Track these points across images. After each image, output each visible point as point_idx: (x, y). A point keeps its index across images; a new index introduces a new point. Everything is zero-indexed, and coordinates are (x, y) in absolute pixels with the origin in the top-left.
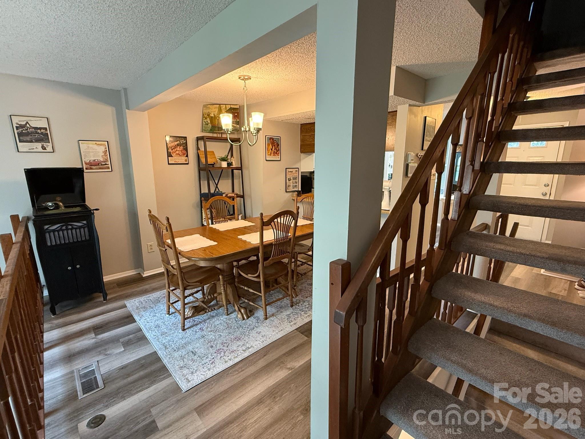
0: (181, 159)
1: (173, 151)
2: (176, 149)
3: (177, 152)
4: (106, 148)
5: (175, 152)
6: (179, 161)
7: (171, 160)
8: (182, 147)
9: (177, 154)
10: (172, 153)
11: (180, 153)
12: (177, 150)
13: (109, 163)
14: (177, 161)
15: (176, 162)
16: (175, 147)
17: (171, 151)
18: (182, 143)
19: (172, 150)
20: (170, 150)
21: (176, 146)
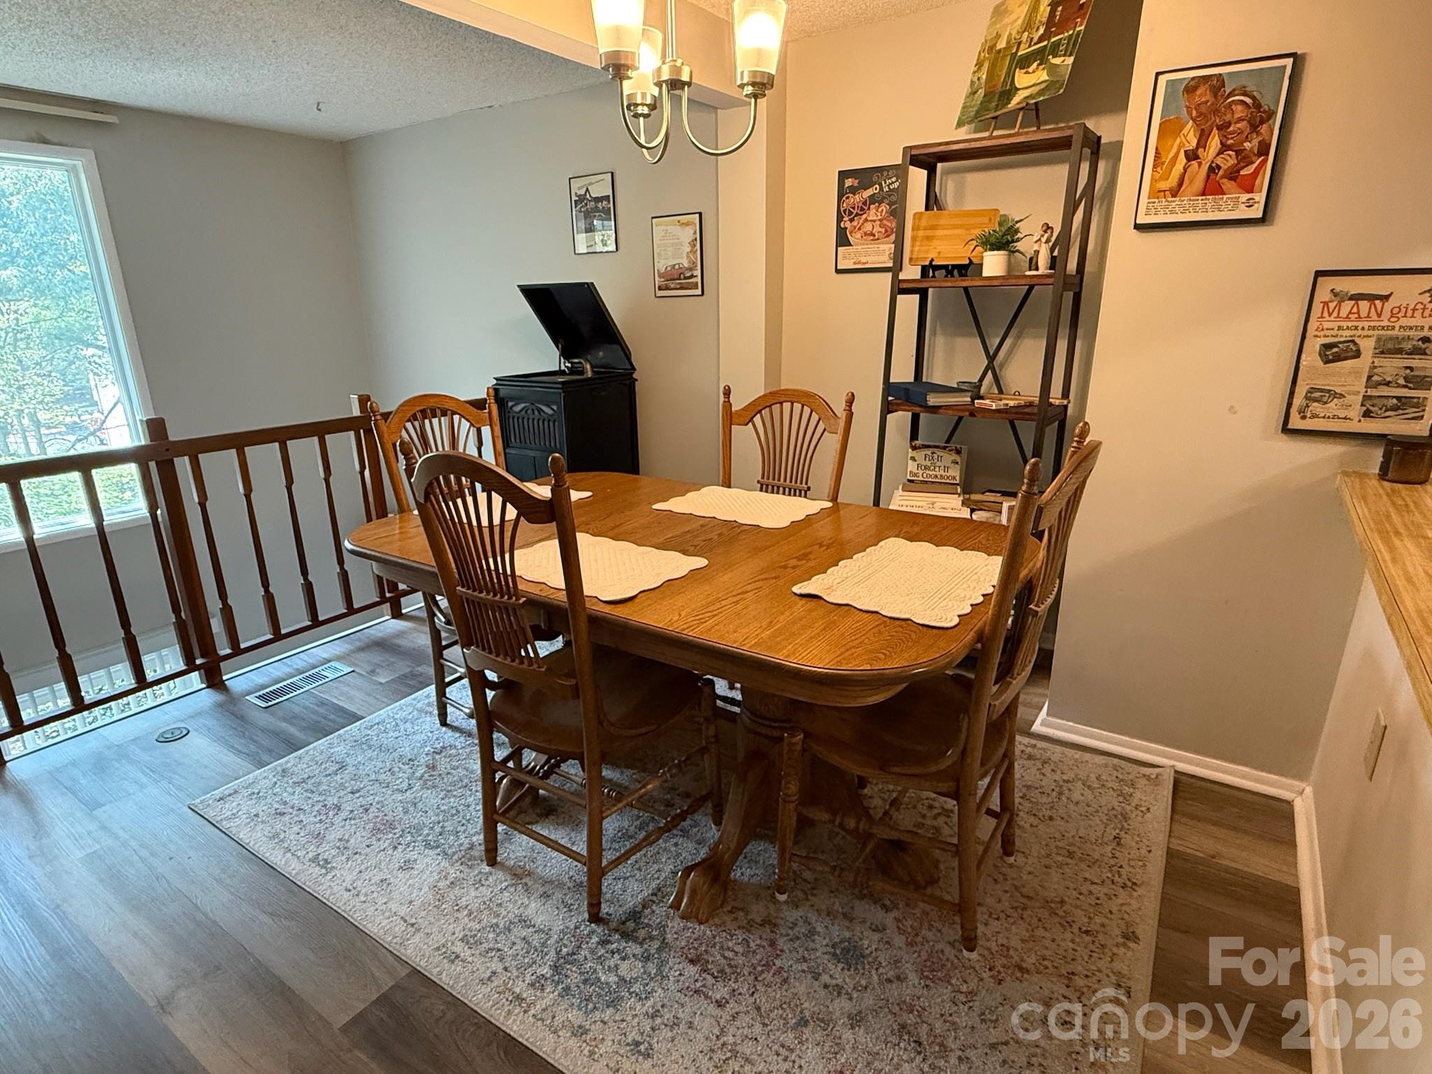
0: (878, 253)
1: (855, 223)
2: (864, 216)
3: (868, 227)
4: (695, 233)
5: (860, 229)
6: (869, 259)
7: (845, 258)
8: (884, 207)
9: (866, 234)
10: (851, 233)
11: (877, 229)
12: (866, 220)
13: (698, 273)
14: (864, 260)
15: (859, 263)
16: (862, 209)
17: (848, 225)
18: (886, 189)
19: (852, 220)
20: (846, 224)
21: (865, 203)
